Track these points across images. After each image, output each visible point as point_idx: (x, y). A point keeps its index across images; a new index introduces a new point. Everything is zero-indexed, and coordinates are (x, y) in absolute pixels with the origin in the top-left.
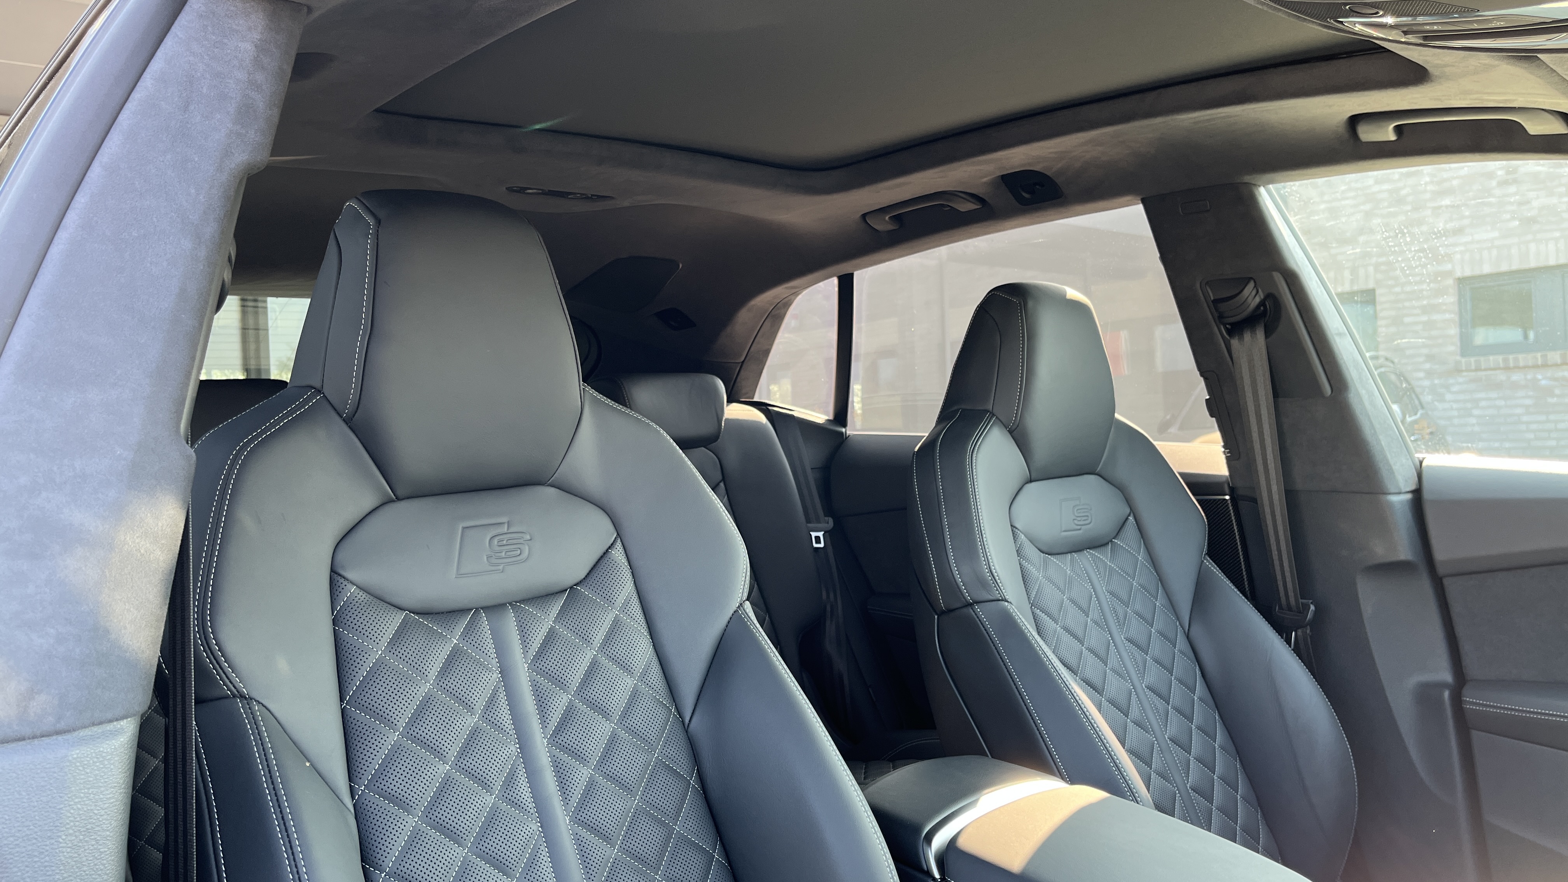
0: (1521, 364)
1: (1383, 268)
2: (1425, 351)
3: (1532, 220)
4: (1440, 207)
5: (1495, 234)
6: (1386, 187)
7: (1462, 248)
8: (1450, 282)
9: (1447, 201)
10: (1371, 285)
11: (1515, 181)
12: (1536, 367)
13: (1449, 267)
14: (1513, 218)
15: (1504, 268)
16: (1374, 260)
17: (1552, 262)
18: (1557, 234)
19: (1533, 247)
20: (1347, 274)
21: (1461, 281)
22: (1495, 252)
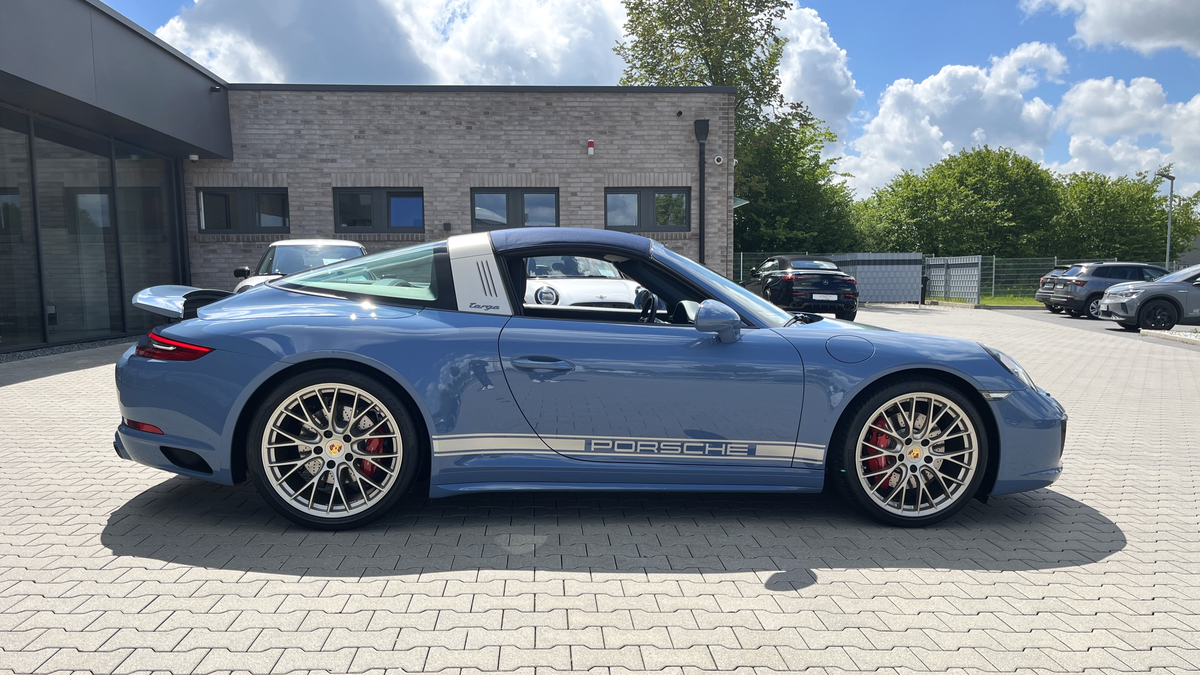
0: (367, 239)
1: (292, 176)
2: (317, 228)
3: (372, 161)
4: (324, 145)
5: (354, 166)
6: (292, 126)
7: (336, 171)
8: (330, 189)
9: (327, 142)
10: (285, 186)
11: (363, 138)
12: (375, 241)
13: (328, 180)
14: (363, 158)
15: (358, 185)
16: (287, 170)
17: (382, 185)
18: (385, 170)
19: (372, 175)
20: (270, 176)
21: (334, 188)
22: (353, 176)
